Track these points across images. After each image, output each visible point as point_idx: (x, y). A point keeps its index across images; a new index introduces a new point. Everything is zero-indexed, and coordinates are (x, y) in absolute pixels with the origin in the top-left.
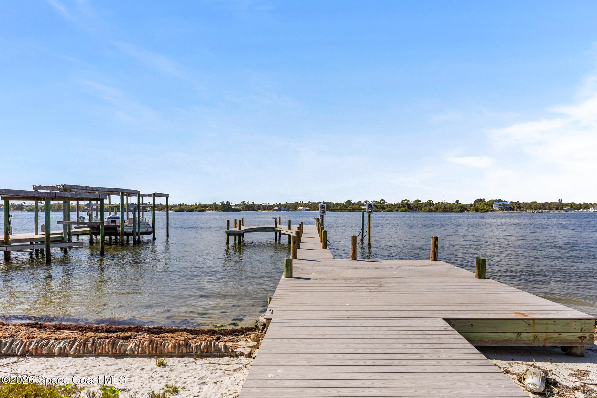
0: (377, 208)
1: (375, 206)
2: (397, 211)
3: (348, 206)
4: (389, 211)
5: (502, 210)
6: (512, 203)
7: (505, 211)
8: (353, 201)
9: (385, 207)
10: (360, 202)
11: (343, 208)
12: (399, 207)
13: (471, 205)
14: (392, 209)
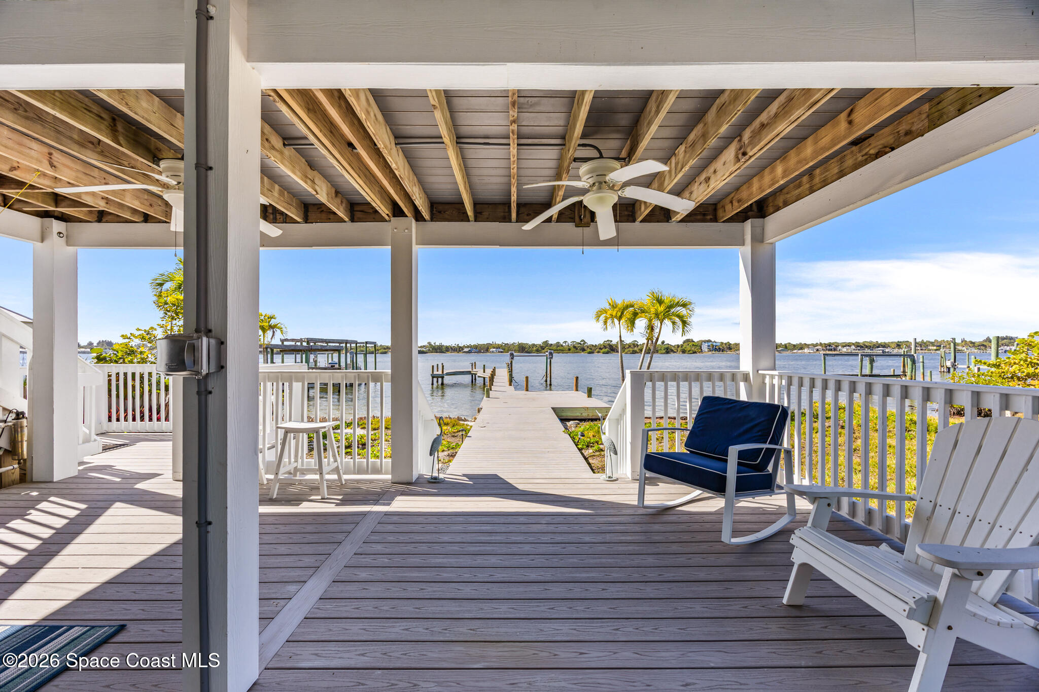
0: (577, 349)
1: (574, 347)
2: (598, 352)
4: (590, 353)
5: (710, 351)
6: (722, 343)
7: (714, 352)
8: (550, 343)
9: (586, 348)
10: (558, 343)
11: (540, 349)
12: (601, 349)
13: (678, 346)
14: (592, 350)
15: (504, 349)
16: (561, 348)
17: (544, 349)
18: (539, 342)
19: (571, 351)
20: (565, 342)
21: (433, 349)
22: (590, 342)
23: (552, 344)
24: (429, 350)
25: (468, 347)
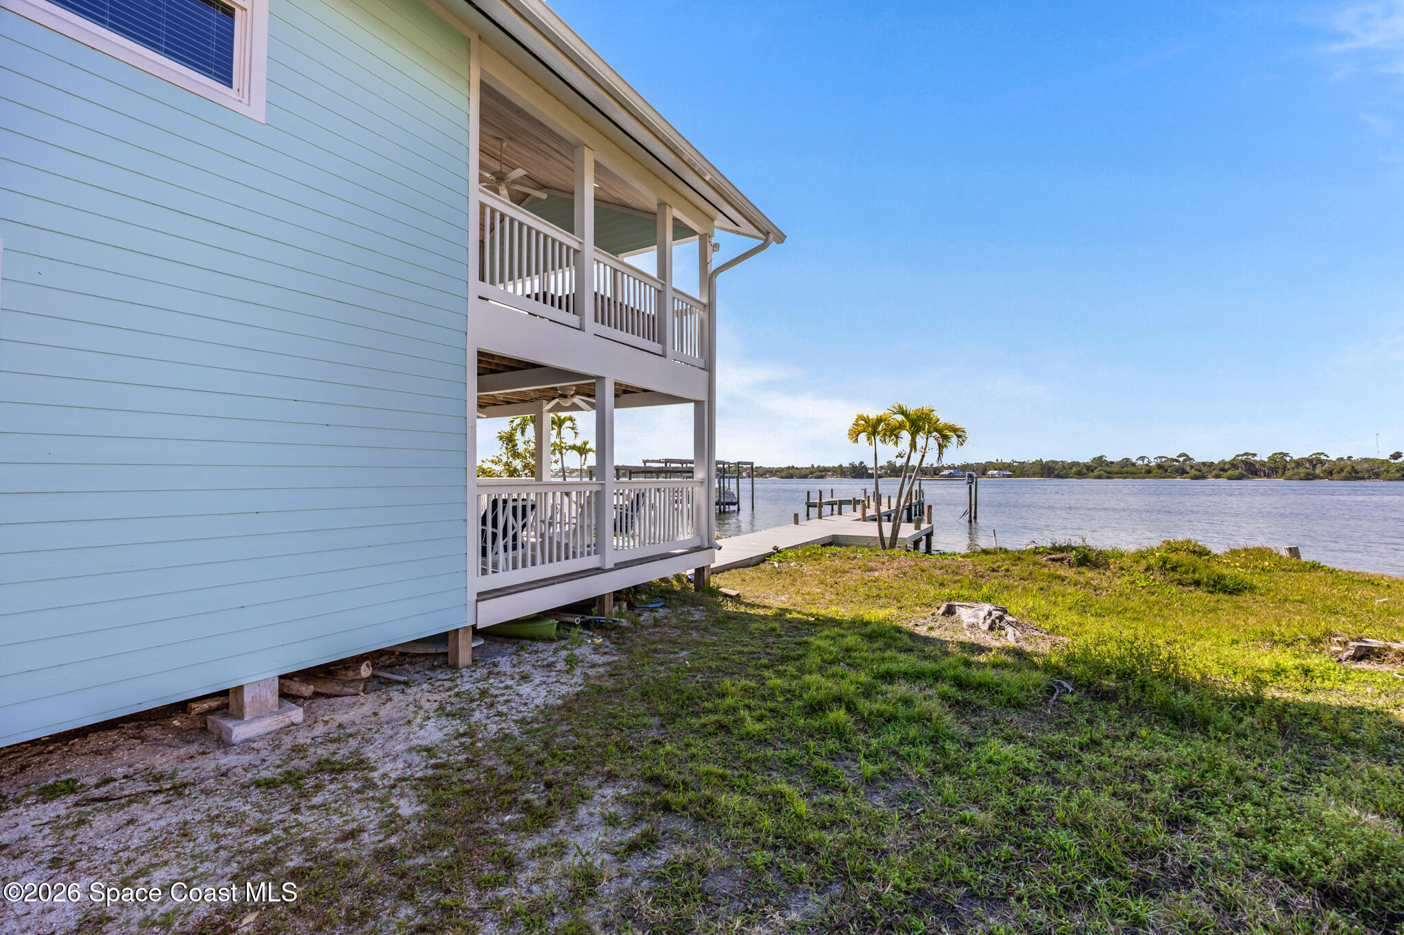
0: (1167, 470)
2: (1217, 476)
3: (1096, 468)
4: (1195, 478)
8: (1109, 459)
9: (1188, 469)
10: (1127, 459)
11: (1084, 471)
12: (1223, 470)
14: (1202, 471)
15: (1014, 472)
16: (1131, 469)
17: (1092, 471)
18: (1085, 457)
19: (1151, 475)
20: (1143, 458)
21: (891, 472)
22: (1199, 457)
23: (1112, 463)
24: (886, 473)
25: (949, 468)
